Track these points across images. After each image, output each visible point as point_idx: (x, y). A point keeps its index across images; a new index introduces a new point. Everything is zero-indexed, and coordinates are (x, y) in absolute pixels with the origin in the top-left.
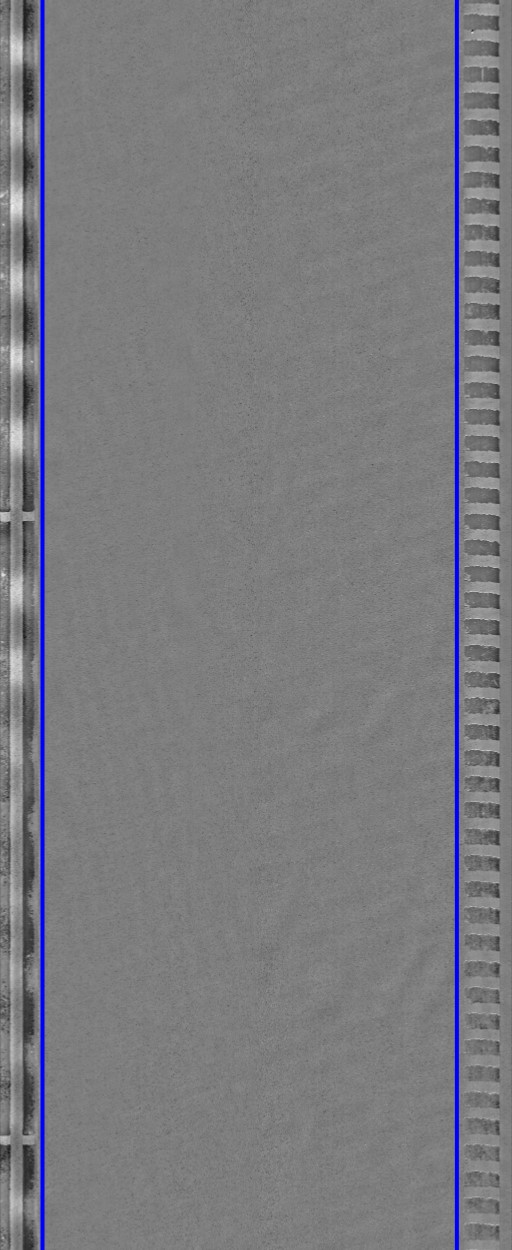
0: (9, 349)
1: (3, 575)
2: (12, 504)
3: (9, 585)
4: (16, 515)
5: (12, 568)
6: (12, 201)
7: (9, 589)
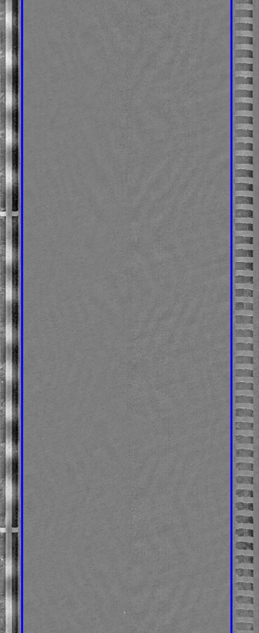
0: (5, 445)
1: (2, 559)
2: (6, 524)
3: (5, 564)
4: (9, 530)
5: (6, 556)
6: (6, 370)
7: (5, 566)
